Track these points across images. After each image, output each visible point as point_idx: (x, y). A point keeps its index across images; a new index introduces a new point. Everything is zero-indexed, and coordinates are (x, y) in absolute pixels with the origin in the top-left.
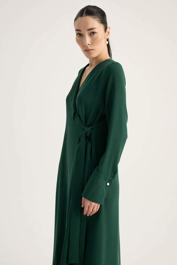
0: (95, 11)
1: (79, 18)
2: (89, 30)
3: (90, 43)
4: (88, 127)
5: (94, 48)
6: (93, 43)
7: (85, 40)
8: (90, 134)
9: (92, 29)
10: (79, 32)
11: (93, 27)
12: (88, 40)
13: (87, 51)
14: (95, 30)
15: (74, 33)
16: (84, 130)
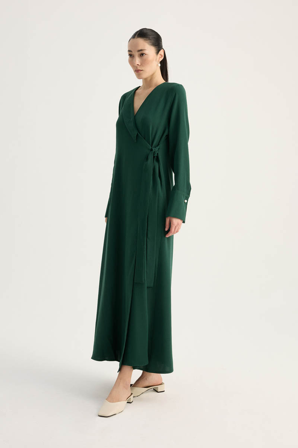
0: (150, 33)
1: (132, 40)
2: (139, 51)
3: (139, 64)
4: (155, 147)
5: (143, 69)
6: (142, 64)
7: (135, 61)
8: (157, 154)
9: (141, 50)
10: (130, 53)
11: (142, 49)
12: (138, 61)
13: (137, 71)
14: (146, 52)
15: (127, 54)
16: (152, 150)
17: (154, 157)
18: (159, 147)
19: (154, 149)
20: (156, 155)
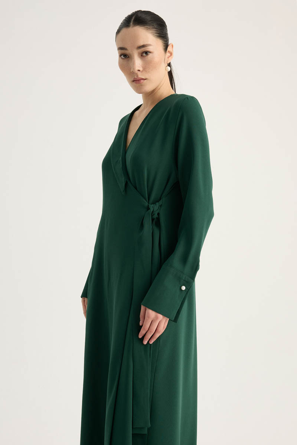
2: (139, 48)
3: (141, 69)
4: (154, 203)
5: (147, 76)
6: (146, 68)
7: (134, 64)
8: (158, 214)
9: (143, 46)
10: (123, 51)
11: (145, 43)
12: (138, 64)
13: (136, 82)
14: (149, 49)
16: (148, 209)
17: (153, 220)
18: (160, 203)
19: (151, 206)
20: (156, 216)
